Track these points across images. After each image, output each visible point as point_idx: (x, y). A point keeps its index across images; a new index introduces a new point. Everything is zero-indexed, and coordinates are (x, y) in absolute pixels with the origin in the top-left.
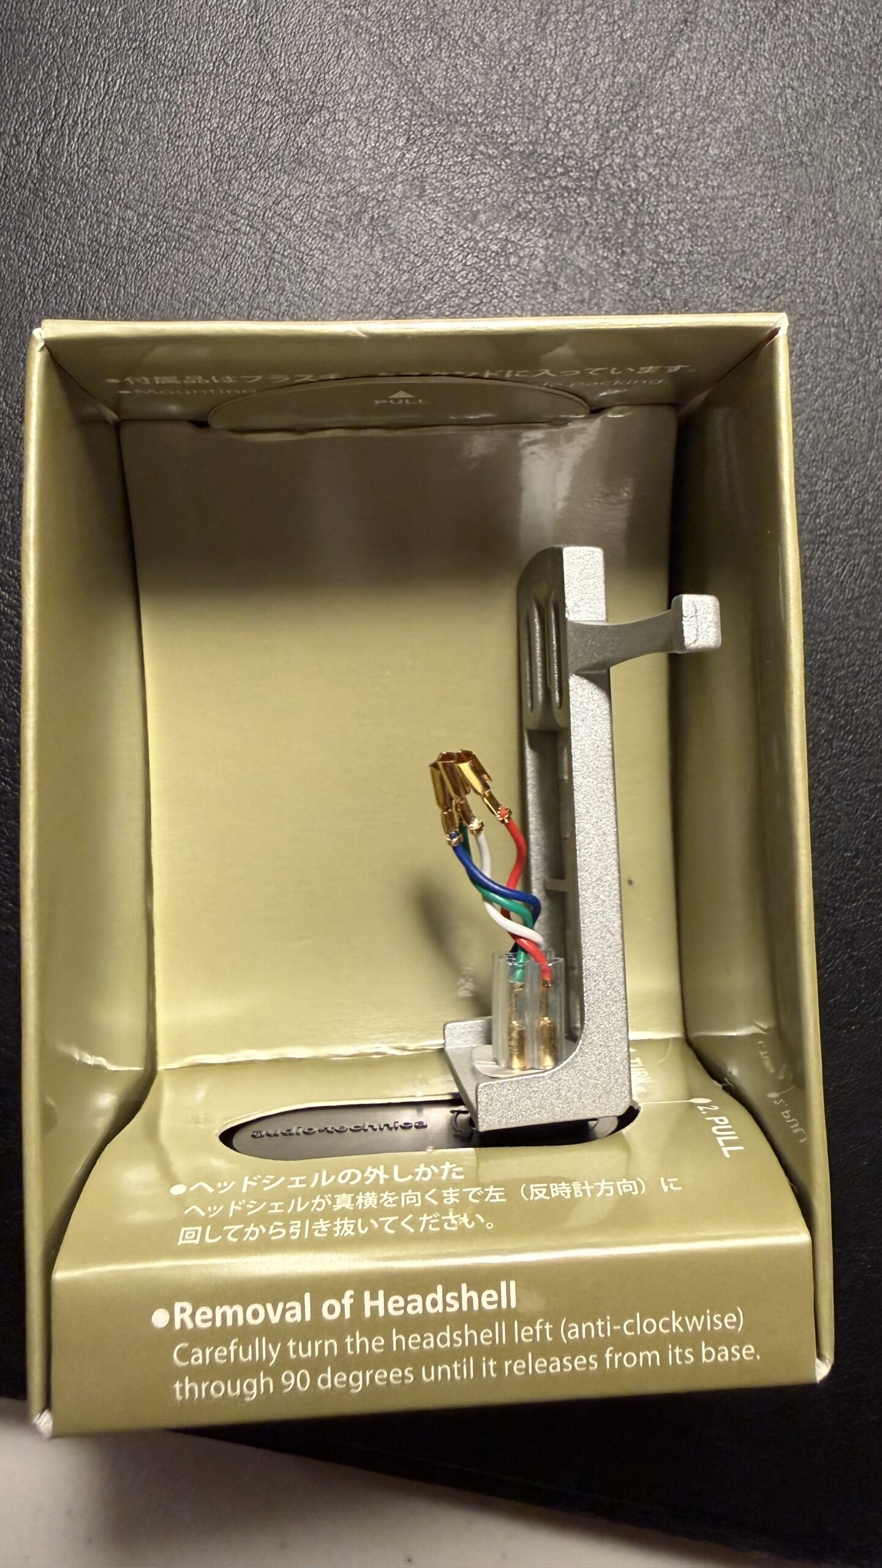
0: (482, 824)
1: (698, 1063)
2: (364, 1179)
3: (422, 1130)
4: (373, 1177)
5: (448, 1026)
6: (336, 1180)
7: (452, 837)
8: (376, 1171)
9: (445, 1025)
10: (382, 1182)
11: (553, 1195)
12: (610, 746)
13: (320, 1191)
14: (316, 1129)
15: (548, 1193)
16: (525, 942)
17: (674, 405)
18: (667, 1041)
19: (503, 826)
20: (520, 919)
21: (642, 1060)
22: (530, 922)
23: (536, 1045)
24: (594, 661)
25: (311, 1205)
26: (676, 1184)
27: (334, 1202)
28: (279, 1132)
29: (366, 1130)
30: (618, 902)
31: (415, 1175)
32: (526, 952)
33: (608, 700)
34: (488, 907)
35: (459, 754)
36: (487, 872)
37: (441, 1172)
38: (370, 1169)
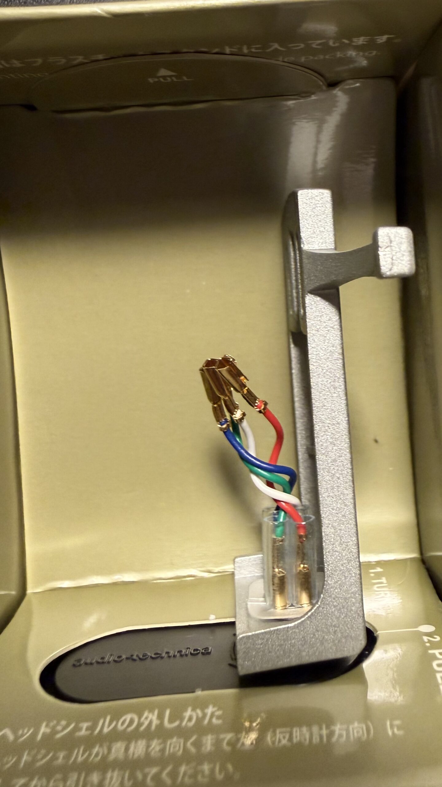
0: (244, 414)
1: (429, 581)
2: (140, 725)
3: (207, 656)
4: (146, 723)
5: (237, 560)
6: (116, 726)
7: (222, 425)
8: (150, 716)
9: (234, 559)
10: (153, 727)
11: (295, 740)
12: (340, 351)
13: (101, 739)
14: (124, 657)
15: (290, 739)
16: (283, 504)
17: (395, 78)
18: (405, 560)
19: (262, 414)
20: (281, 488)
21: (387, 579)
22: (287, 489)
23: (294, 586)
24: (323, 283)
25: (90, 755)
26: (399, 728)
27: (110, 750)
28: (94, 661)
29: (162, 658)
30: (351, 478)
31: (182, 719)
32: (285, 512)
33: (338, 314)
34: (254, 478)
35: (220, 360)
36: (252, 452)
37: (204, 715)
38: (146, 714)
